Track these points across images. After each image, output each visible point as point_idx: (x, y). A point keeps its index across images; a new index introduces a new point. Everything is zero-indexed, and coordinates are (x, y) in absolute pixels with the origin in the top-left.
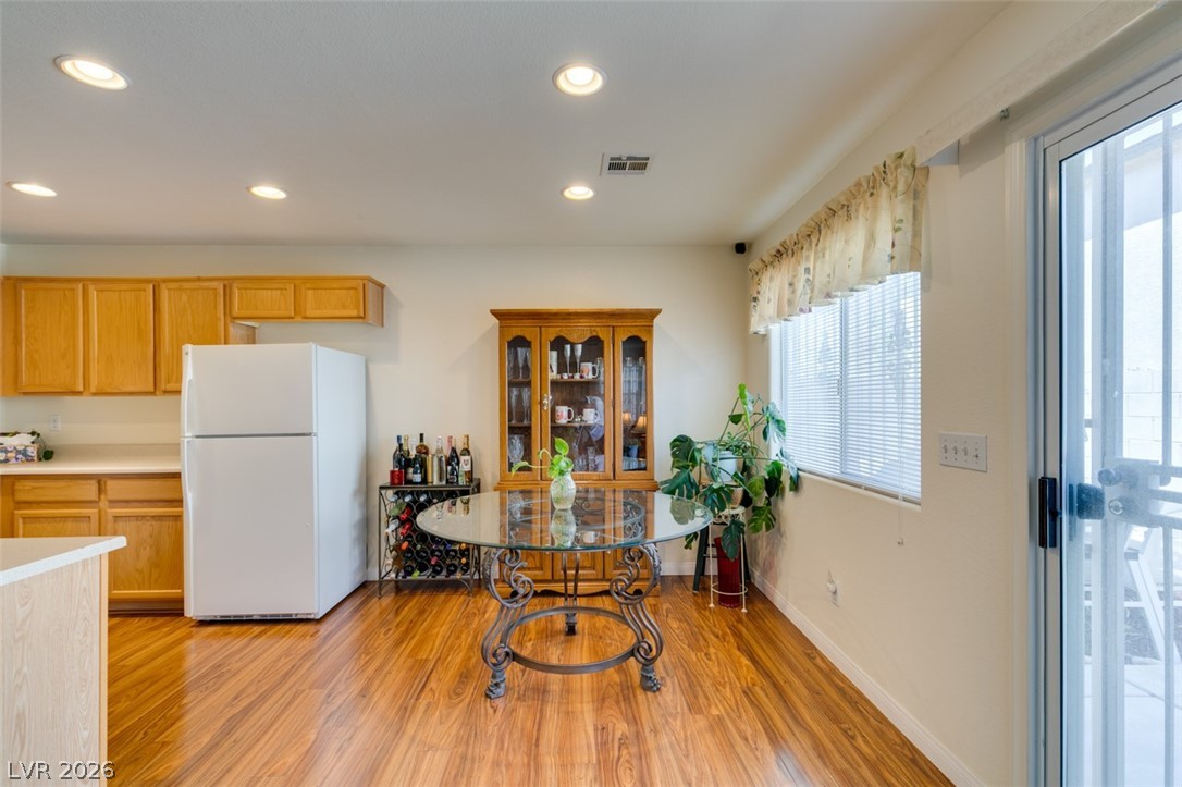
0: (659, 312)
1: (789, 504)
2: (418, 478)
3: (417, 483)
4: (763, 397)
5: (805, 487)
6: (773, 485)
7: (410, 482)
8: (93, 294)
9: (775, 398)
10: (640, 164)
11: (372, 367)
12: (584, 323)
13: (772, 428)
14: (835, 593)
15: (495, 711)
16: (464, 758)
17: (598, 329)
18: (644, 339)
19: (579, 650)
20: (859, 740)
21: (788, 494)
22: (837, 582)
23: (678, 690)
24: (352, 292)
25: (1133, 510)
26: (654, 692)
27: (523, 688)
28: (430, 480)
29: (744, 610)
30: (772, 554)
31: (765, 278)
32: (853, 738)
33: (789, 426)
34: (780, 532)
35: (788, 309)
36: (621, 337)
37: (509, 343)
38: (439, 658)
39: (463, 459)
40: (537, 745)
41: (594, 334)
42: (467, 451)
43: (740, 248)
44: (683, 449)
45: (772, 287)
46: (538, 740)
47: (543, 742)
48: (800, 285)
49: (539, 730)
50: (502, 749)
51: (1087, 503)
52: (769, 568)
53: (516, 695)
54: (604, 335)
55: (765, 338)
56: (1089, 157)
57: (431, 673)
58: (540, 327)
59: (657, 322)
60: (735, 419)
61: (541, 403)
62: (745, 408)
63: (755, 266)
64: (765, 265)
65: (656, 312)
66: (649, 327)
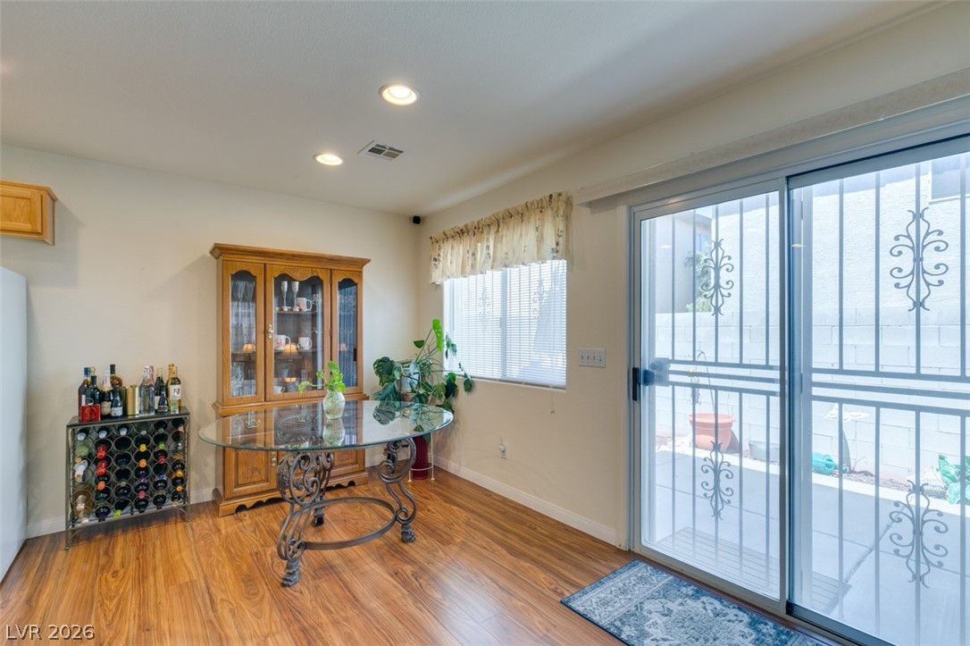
0: (368, 261)
2: (118, 411)
3: (117, 417)
4: (437, 326)
5: (478, 387)
6: (450, 388)
7: (109, 416)
10: (394, 153)
11: (33, 290)
12: (305, 264)
14: (504, 451)
15: (301, 593)
16: (304, 630)
17: (318, 270)
18: (356, 281)
19: (335, 533)
20: (539, 529)
22: (505, 444)
23: (427, 536)
24: (22, 203)
26: (413, 541)
27: (311, 571)
28: (130, 412)
29: (433, 479)
31: (447, 246)
32: (535, 529)
34: (454, 421)
36: (337, 279)
37: (232, 276)
38: (205, 577)
39: (172, 388)
40: (357, 600)
41: (315, 274)
42: (176, 381)
43: (417, 220)
44: (385, 367)
45: (452, 255)
46: (354, 597)
47: (360, 596)
48: (482, 255)
49: (349, 591)
50: (331, 612)
51: (648, 378)
53: (309, 577)
54: (324, 276)
55: (440, 287)
57: (208, 589)
58: (265, 264)
59: (366, 269)
60: (419, 344)
61: (266, 332)
62: (430, 339)
63: (437, 234)
64: (446, 237)
65: (366, 261)
66: (360, 273)
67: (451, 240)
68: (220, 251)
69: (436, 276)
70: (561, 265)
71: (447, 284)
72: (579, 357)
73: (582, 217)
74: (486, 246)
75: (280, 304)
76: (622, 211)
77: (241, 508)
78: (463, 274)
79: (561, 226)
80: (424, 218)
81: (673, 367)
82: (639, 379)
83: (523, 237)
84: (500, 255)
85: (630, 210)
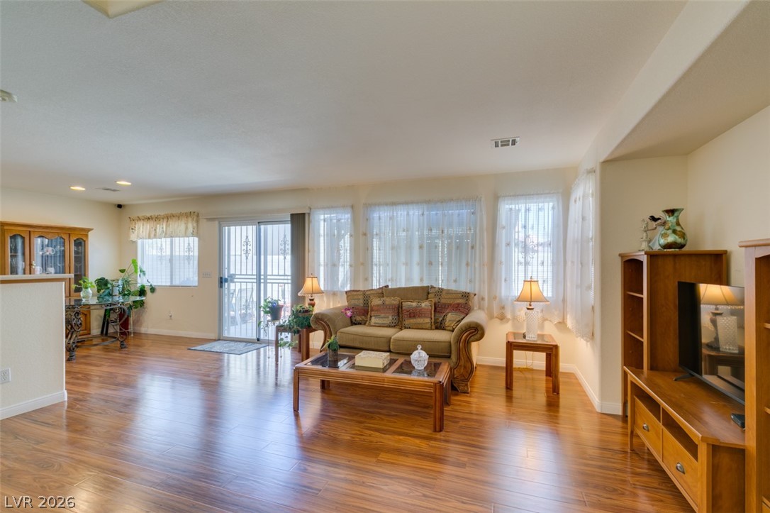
0: (92, 229)
1: (149, 298)
4: (134, 262)
5: (158, 292)
6: (142, 292)
12: (53, 231)
13: (142, 275)
14: (171, 316)
17: (61, 234)
18: (84, 240)
25: (232, 281)
29: (132, 335)
31: (139, 223)
34: (144, 308)
36: (74, 238)
37: (10, 237)
41: (60, 236)
43: (120, 206)
44: (102, 282)
45: (143, 228)
48: (159, 230)
51: (226, 280)
52: (137, 322)
54: (65, 237)
55: (135, 242)
58: (30, 232)
59: (90, 234)
60: (122, 271)
61: (30, 265)
62: (129, 268)
63: (134, 215)
64: (139, 219)
65: (89, 230)
66: (87, 236)
67: (142, 222)
68: (3, 226)
69: (133, 237)
70: (196, 239)
71: (139, 242)
72: (202, 274)
73: (204, 223)
74: (161, 227)
76: (217, 222)
78: (149, 238)
79: (195, 225)
80: (124, 206)
81: (237, 277)
82: (222, 281)
83: (180, 226)
84: (168, 232)
85: (219, 222)
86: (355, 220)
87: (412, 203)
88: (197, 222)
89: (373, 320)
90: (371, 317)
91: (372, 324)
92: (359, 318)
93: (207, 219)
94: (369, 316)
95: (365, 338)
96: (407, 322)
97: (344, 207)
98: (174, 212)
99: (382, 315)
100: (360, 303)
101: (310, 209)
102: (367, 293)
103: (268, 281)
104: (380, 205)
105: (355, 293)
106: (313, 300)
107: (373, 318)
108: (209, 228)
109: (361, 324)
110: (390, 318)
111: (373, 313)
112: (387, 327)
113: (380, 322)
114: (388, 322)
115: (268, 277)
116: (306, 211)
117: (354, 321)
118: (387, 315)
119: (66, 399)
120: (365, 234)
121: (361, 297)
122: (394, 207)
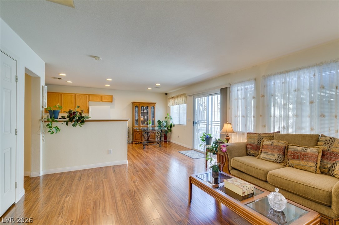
1: (173, 129)
5: (175, 126)
6: (171, 126)
8: (63, 96)
9: (171, 115)
12: (146, 104)
13: (171, 120)
14: (178, 137)
17: (148, 105)
18: (154, 107)
21: (173, 127)
24: (110, 98)
25: (198, 123)
29: (167, 142)
30: (170, 136)
31: (170, 100)
33: (173, 119)
34: (172, 132)
35: (173, 104)
37: (135, 106)
43: (166, 94)
44: (159, 122)
45: (171, 101)
48: (175, 102)
51: (196, 123)
52: (170, 138)
55: (170, 107)
56: (197, 99)
58: (140, 104)
59: (156, 104)
60: (166, 118)
61: (140, 115)
62: (168, 116)
63: (169, 98)
66: (155, 105)
68: (133, 103)
69: (169, 105)
70: (186, 105)
71: (171, 106)
72: (188, 120)
73: (188, 97)
75: (142, 111)
76: (192, 97)
77: (136, 143)
78: (173, 105)
79: (185, 99)
80: (168, 94)
81: (200, 121)
82: (194, 123)
83: (181, 100)
84: (178, 102)
85: (193, 97)
86: (257, 88)
87: (303, 68)
88: (186, 97)
89: (263, 155)
90: (261, 152)
91: (261, 157)
92: (252, 152)
93: (189, 96)
94: (260, 152)
95: (248, 167)
96: (291, 162)
97: (249, 80)
98: (179, 94)
99: (270, 153)
100: (255, 142)
101: (230, 84)
102: (262, 135)
103: (213, 124)
104: (274, 75)
105: (253, 135)
106: (228, 136)
107: (263, 153)
108: (190, 99)
109: (254, 156)
110: (276, 156)
111: (263, 150)
112: (273, 162)
113: (268, 157)
114: (274, 159)
115: (213, 122)
116: (228, 86)
117: (248, 153)
118: (275, 153)
119: (127, 163)
120: (263, 96)
121: (256, 138)
122: (287, 74)
